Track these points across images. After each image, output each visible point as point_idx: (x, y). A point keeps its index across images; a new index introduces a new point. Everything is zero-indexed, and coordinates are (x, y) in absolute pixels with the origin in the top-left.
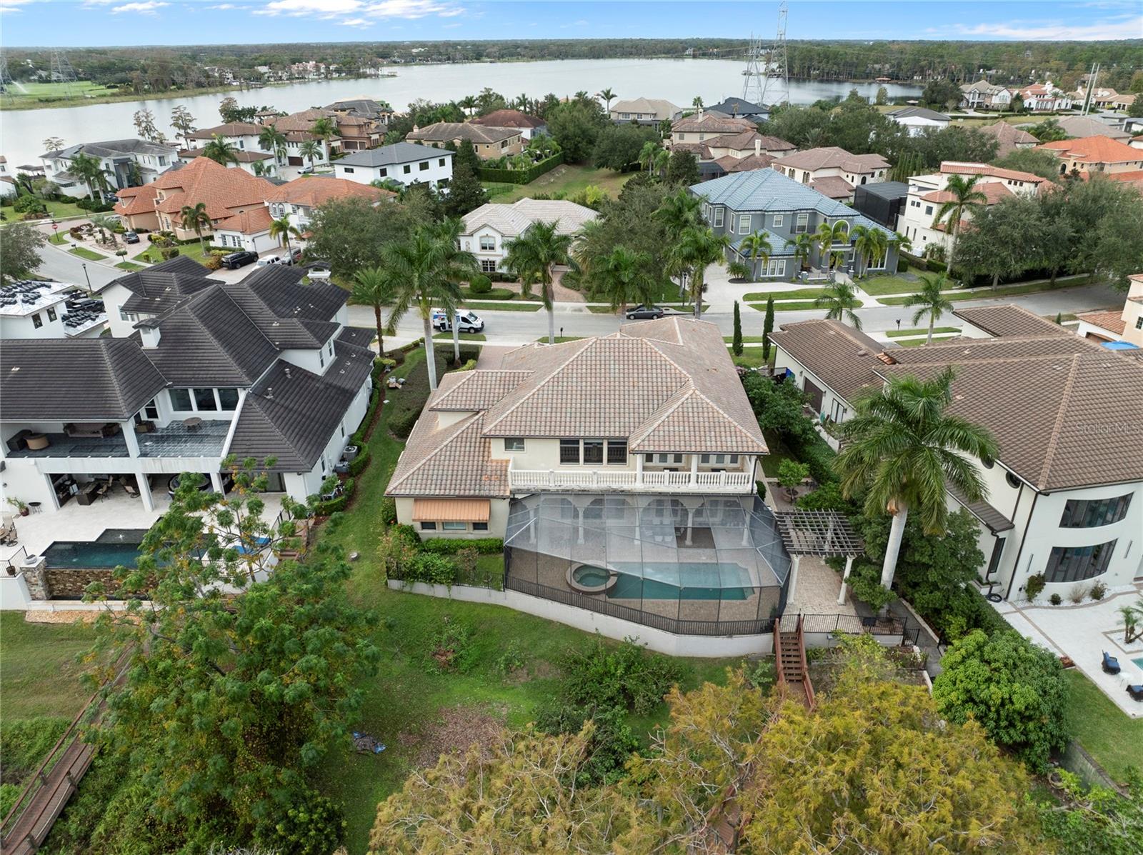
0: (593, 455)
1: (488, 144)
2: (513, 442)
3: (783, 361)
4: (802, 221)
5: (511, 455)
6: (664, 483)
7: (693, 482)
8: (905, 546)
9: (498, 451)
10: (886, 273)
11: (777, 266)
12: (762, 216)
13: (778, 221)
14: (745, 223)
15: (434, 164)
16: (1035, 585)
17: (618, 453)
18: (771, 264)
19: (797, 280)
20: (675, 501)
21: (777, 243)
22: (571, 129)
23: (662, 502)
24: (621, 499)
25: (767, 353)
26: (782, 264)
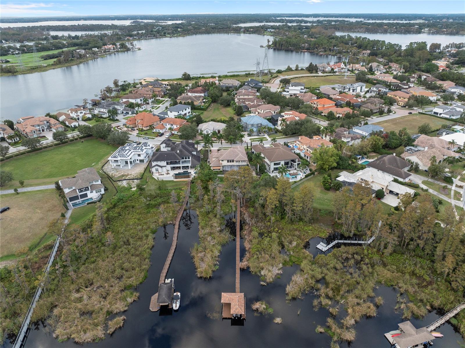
0: (231, 162)
1: (196, 101)
2: (222, 161)
3: (253, 150)
4: (259, 125)
5: (222, 162)
6: (238, 164)
7: (241, 164)
8: (259, 168)
9: (221, 162)
10: (274, 134)
11: (255, 133)
12: (252, 125)
13: (255, 126)
14: (250, 126)
15: (187, 109)
16: (273, 171)
17: (233, 161)
18: (254, 133)
19: (259, 136)
20: (239, 166)
21: (255, 129)
22: (214, 95)
23: (237, 166)
24: (234, 166)
25: (251, 149)
26: (256, 133)
